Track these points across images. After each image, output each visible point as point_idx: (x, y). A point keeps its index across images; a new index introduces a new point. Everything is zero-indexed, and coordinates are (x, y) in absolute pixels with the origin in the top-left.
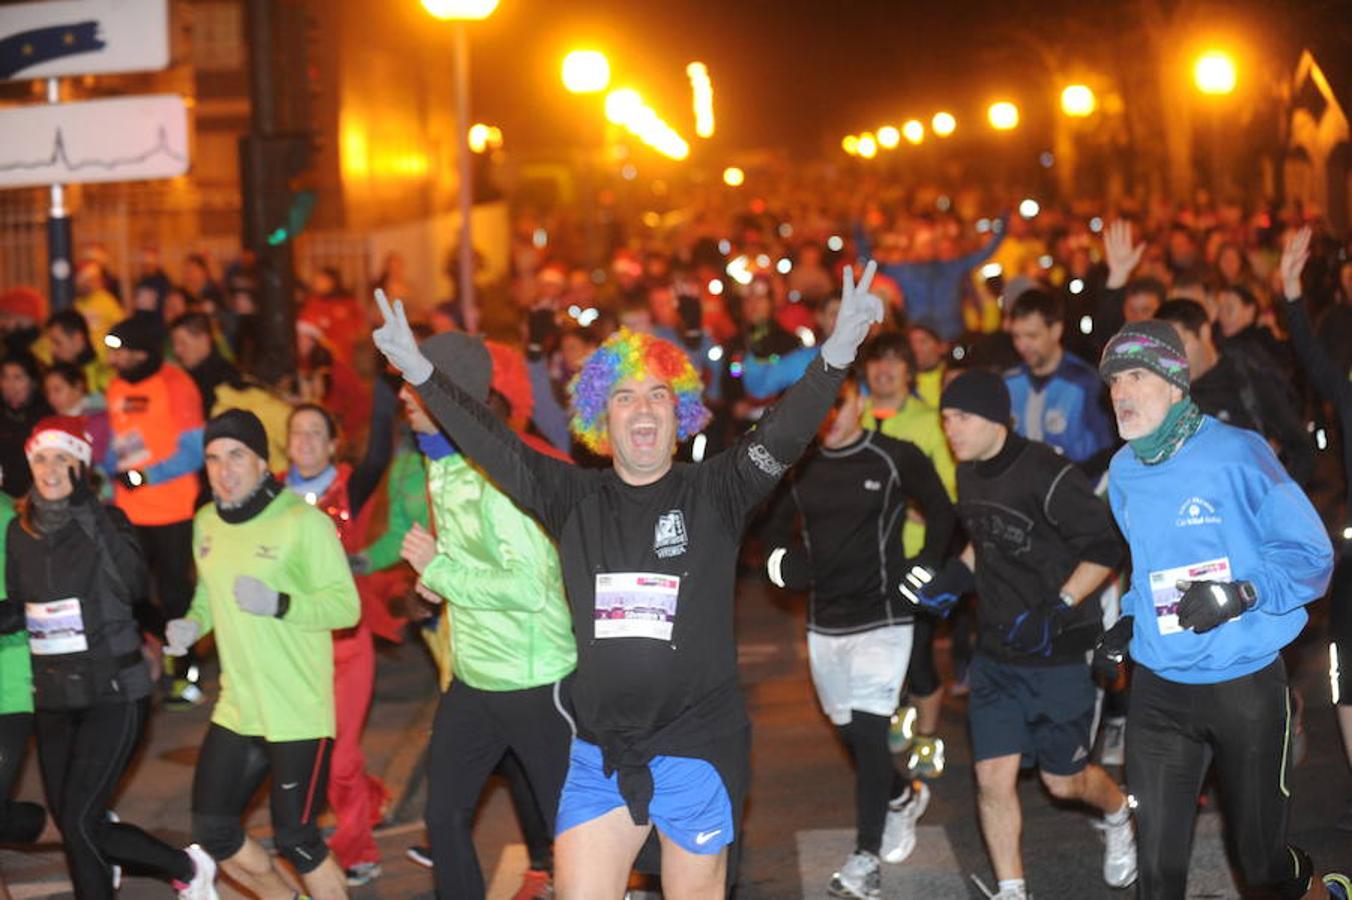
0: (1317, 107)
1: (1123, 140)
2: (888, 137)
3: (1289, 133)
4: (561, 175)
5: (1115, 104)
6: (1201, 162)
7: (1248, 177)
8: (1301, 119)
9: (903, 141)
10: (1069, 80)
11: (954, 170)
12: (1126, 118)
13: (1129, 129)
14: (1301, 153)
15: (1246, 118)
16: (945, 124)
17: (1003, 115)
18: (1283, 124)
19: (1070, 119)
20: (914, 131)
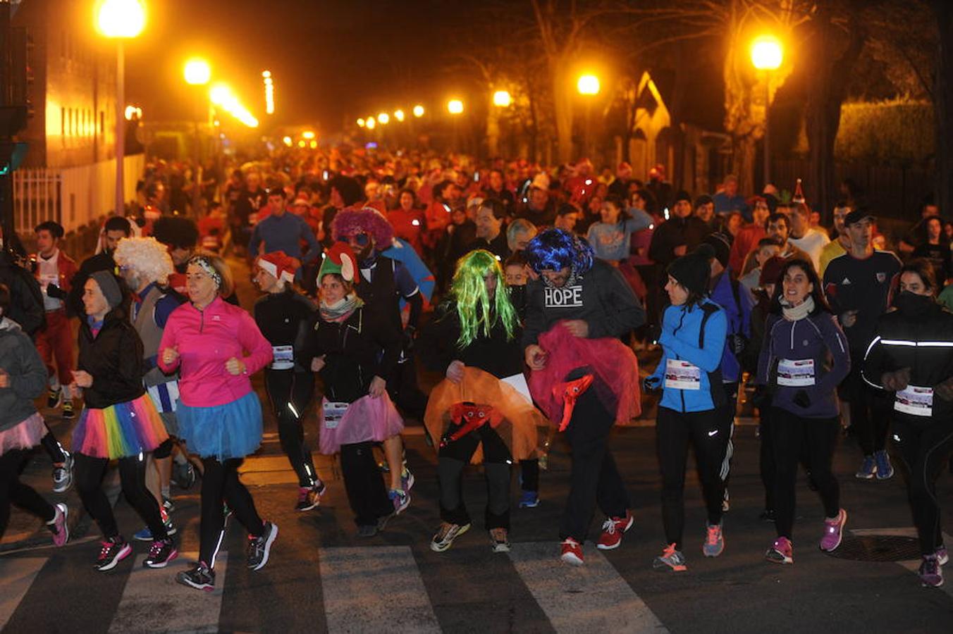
0: (650, 105)
1: (529, 122)
2: (384, 118)
3: (633, 123)
4: (179, 136)
5: (524, 101)
6: (577, 138)
7: (606, 148)
8: (641, 112)
9: (393, 119)
10: (497, 87)
11: (424, 139)
12: (532, 109)
13: (533, 117)
14: (640, 134)
15: (606, 112)
16: (419, 111)
17: (455, 106)
18: (630, 116)
19: (496, 108)
20: (400, 115)
